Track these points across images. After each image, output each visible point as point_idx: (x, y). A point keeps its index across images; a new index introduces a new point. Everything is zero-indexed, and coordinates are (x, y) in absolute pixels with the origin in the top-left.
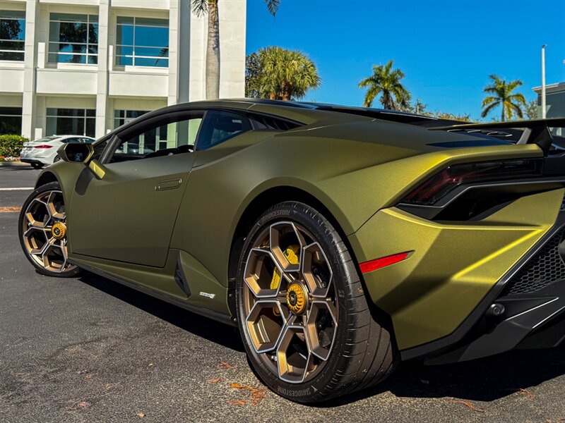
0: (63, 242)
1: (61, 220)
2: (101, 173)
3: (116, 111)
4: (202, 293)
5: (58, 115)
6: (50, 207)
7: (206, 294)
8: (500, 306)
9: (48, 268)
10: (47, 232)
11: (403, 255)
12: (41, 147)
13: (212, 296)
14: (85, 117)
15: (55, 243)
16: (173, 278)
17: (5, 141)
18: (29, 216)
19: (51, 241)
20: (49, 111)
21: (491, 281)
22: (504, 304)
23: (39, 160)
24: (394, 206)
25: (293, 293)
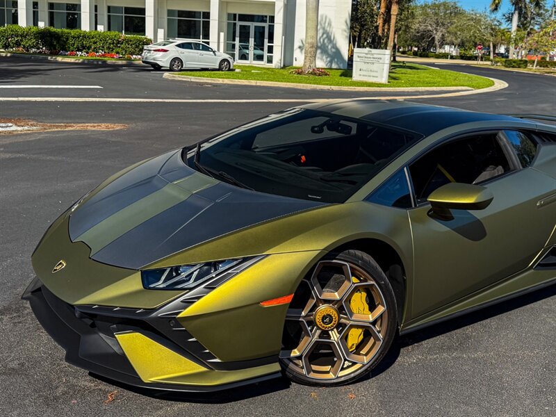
3: (229, 15)
5: (179, 17)
12: (159, 50)
14: (202, 20)
17: (131, 41)
20: (170, 13)
23: (158, 62)
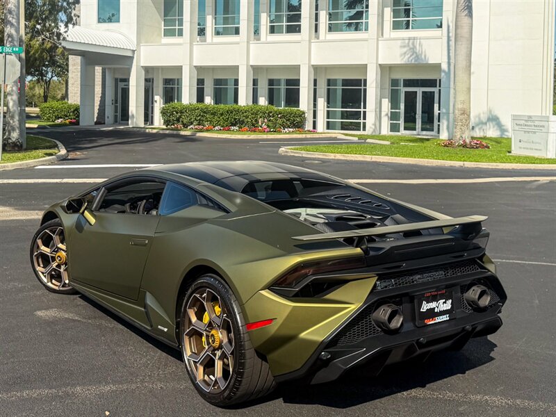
0: (63, 267)
1: (63, 250)
2: (93, 220)
4: (159, 327)
6: (56, 238)
7: (162, 328)
8: (327, 353)
9: (49, 284)
10: (52, 257)
11: (270, 321)
13: (166, 330)
15: (56, 266)
16: (143, 309)
18: (39, 242)
19: (54, 265)
21: (321, 339)
22: (329, 352)
24: (268, 289)
25: (212, 335)
